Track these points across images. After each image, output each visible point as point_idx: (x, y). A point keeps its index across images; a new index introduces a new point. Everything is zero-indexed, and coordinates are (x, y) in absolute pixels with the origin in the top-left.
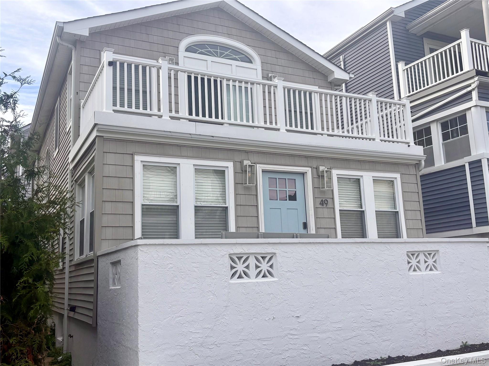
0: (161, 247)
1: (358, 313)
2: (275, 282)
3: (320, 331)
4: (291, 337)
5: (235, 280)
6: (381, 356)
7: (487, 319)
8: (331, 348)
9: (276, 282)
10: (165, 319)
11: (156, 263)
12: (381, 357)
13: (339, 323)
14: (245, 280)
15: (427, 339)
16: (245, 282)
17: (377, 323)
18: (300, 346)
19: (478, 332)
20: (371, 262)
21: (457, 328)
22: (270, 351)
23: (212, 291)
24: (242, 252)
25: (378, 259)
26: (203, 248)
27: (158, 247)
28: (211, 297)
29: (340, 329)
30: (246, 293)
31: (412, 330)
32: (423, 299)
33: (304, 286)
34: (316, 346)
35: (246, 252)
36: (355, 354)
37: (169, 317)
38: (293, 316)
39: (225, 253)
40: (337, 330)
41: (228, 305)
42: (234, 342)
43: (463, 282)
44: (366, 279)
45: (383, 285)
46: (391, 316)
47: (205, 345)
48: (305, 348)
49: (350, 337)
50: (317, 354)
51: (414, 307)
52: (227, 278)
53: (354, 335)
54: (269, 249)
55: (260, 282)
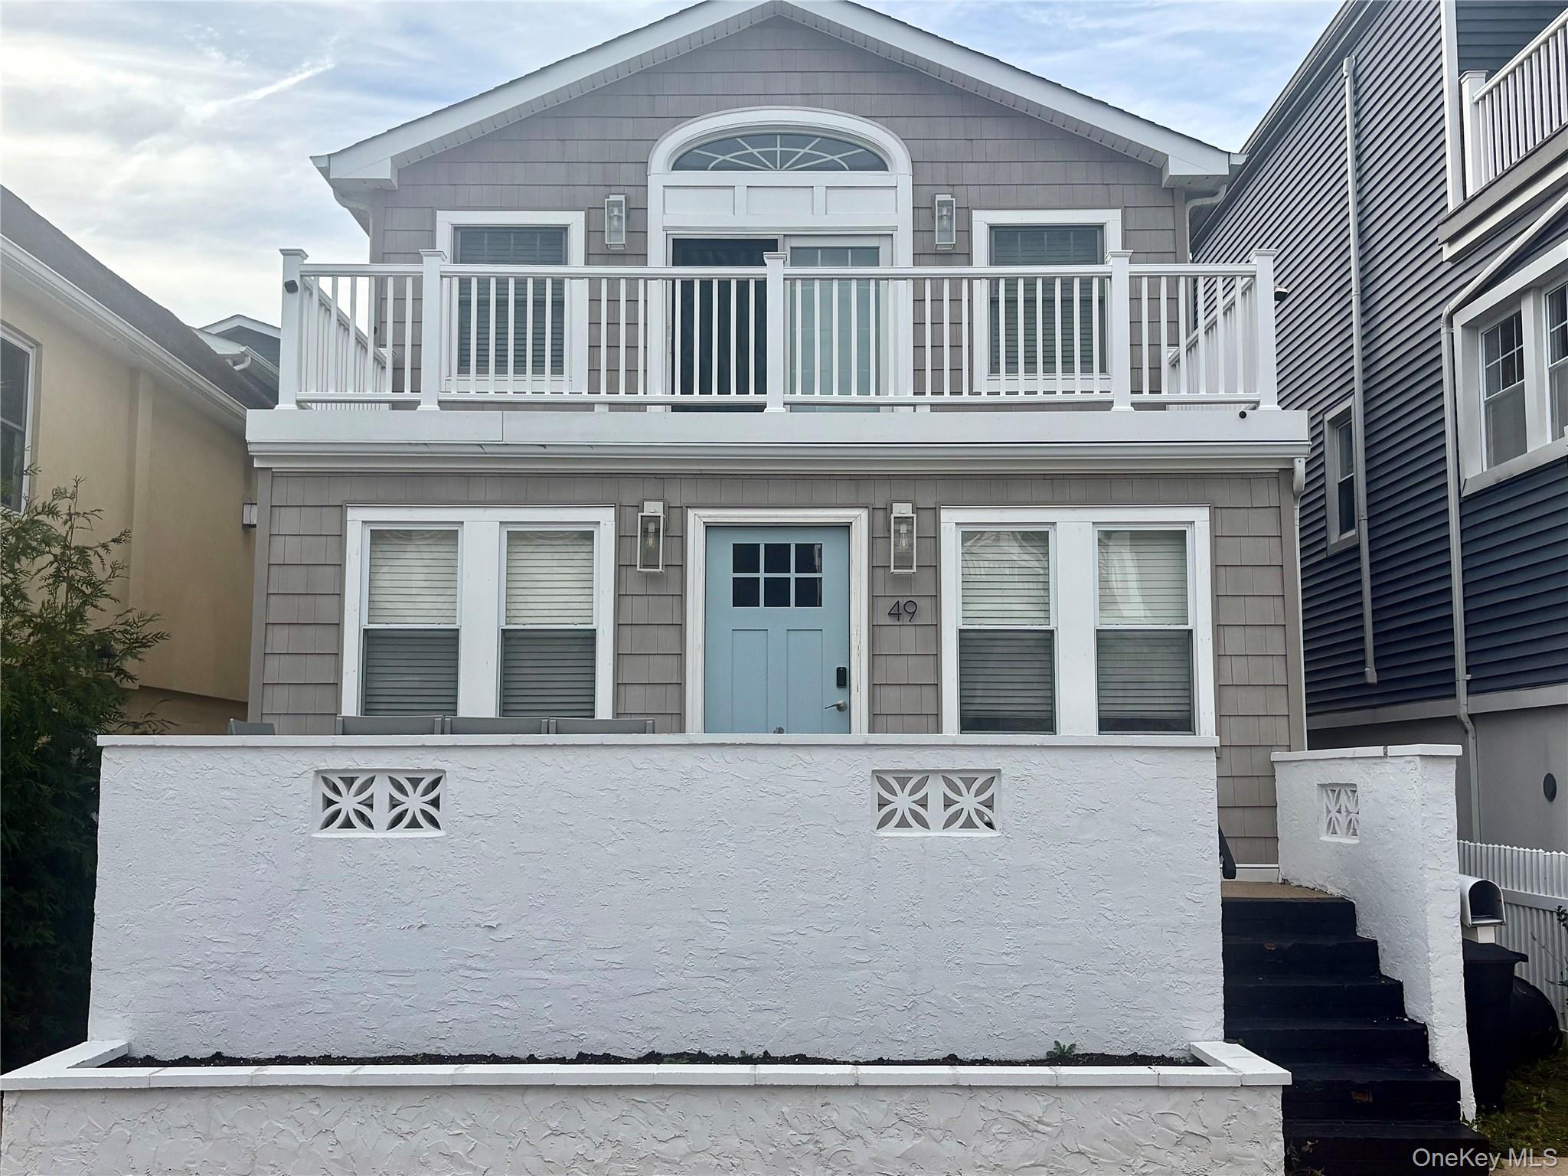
0: (151, 752)
1: (681, 929)
2: (437, 839)
3: (553, 967)
4: (469, 973)
5: (334, 833)
6: (743, 1049)
7: (1175, 985)
8: (583, 1011)
9: (438, 842)
10: (151, 907)
11: (138, 787)
12: (743, 1052)
13: (616, 950)
14: (360, 832)
15: (919, 1022)
16: (353, 838)
17: (741, 960)
18: (490, 998)
19: (1130, 1021)
20: (741, 797)
21: (1041, 1000)
22: (406, 1002)
23: (266, 854)
24: (351, 768)
25: (766, 790)
26: (249, 756)
27: (144, 753)
28: (262, 866)
29: (618, 966)
30: (351, 864)
31: (864, 990)
32: (919, 909)
33: (519, 853)
34: (538, 1001)
35: (360, 767)
36: (657, 1034)
37: (162, 903)
38: (478, 925)
39: (306, 768)
40: (605, 969)
41: (304, 888)
42: (313, 972)
43: (1089, 868)
44: (719, 842)
45: (773, 861)
46: (790, 947)
47: (242, 972)
48: (506, 1004)
49: (648, 989)
50: (539, 1023)
51: (877, 928)
52: (305, 825)
53: (659, 986)
54: (429, 761)
55: (392, 839)
